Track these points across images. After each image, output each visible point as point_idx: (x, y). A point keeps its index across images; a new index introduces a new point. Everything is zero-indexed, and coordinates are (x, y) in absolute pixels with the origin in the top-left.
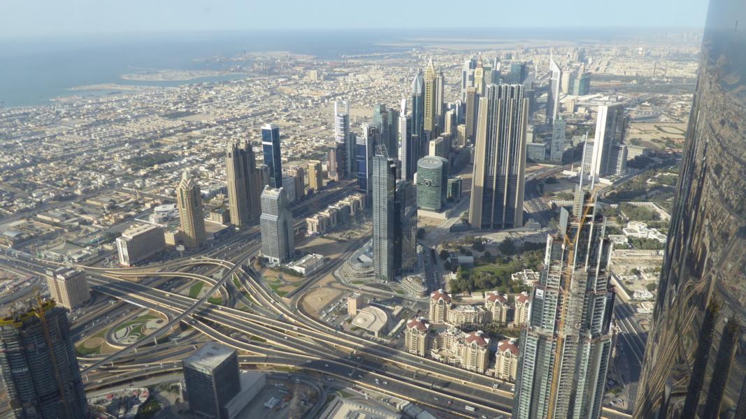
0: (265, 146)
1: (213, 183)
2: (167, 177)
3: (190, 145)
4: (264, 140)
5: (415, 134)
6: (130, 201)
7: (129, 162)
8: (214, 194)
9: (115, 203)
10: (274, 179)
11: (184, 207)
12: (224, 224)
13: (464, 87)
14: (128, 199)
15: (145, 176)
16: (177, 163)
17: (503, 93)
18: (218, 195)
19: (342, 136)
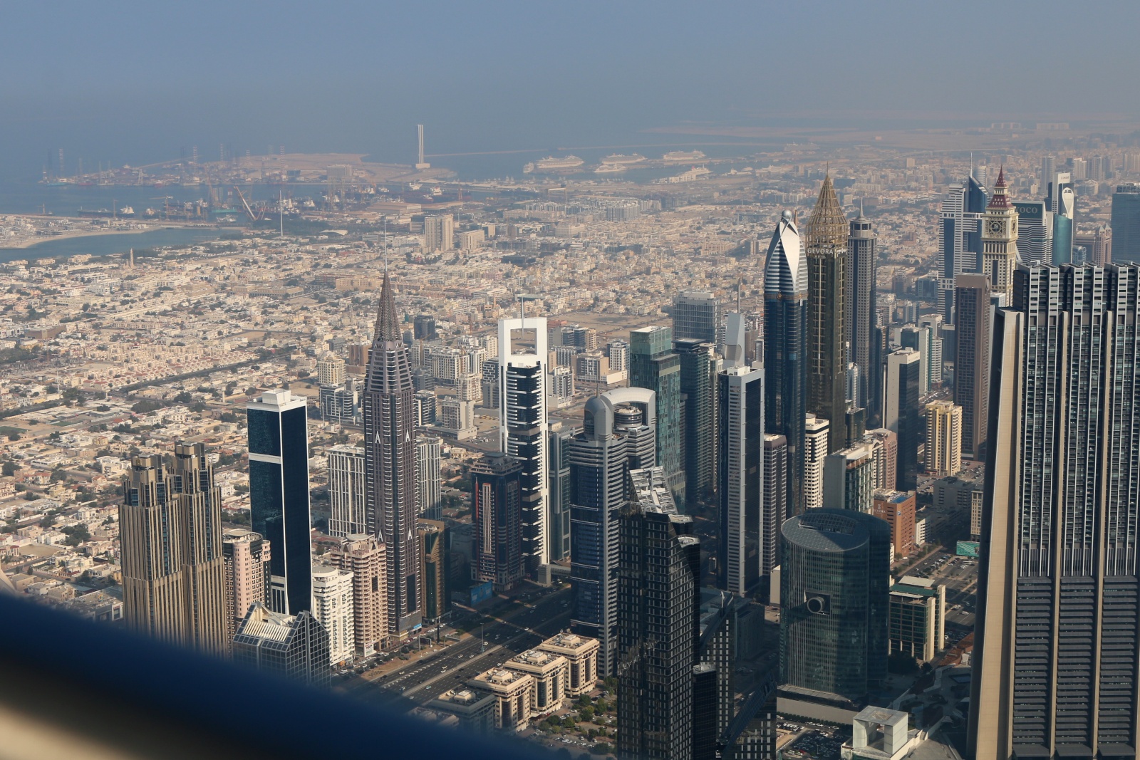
0: (256, 469)
4: (253, 449)
5: (770, 431)
10: (284, 581)
13: (948, 273)
17: (1079, 293)
19: (522, 439)
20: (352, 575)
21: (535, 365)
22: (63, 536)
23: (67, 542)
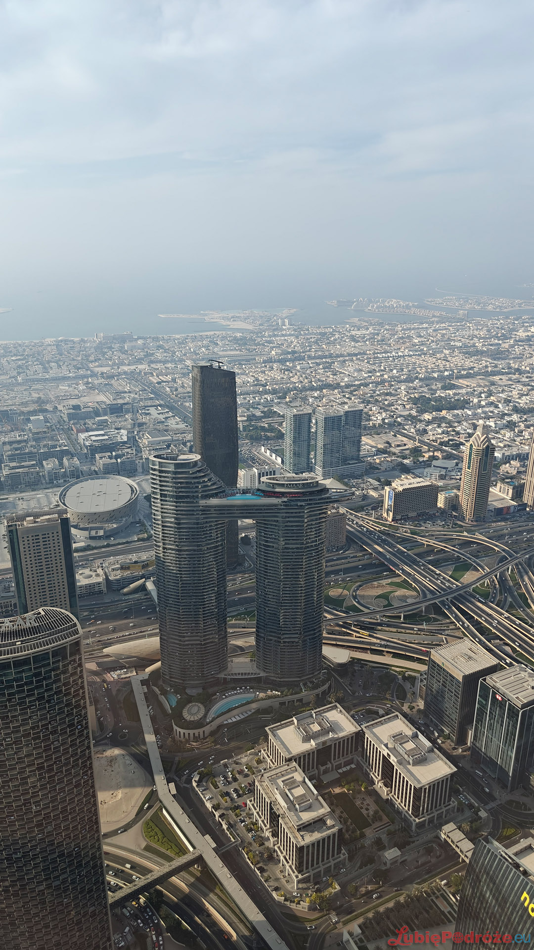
1: (509, 446)
2: (455, 427)
3: (490, 394)
6: (407, 447)
7: (415, 401)
8: (507, 460)
9: (391, 446)
11: (469, 468)
12: (512, 499)
14: (405, 445)
15: (429, 423)
16: (470, 413)
18: (512, 462)
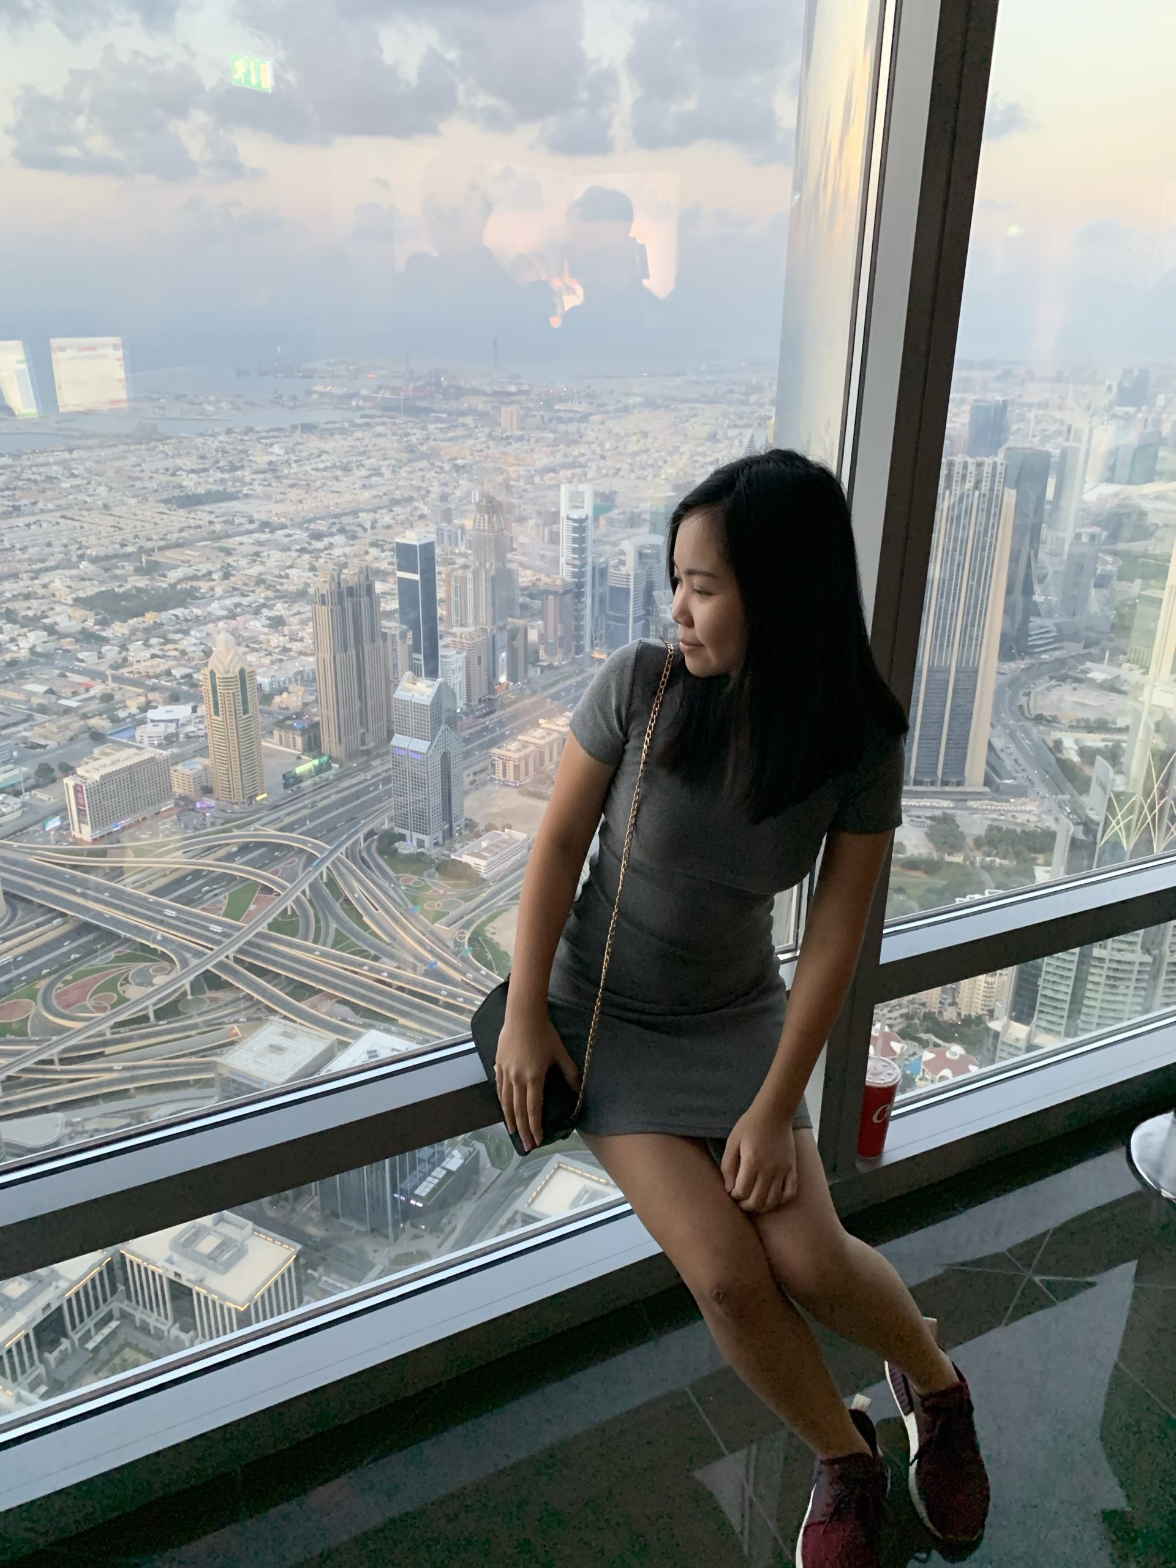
0: (400, 580)
2: (174, 642)
3: (227, 572)
4: (400, 569)
6: (92, 693)
7: (89, 603)
8: (281, 686)
9: (59, 697)
10: (421, 657)
12: (304, 753)
14: (87, 690)
16: (197, 611)
18: (290, 689)
19: (574, 566)
20: (464, 654)
21: (584, 517)
22: (268, 622)
23: (270, 626)
